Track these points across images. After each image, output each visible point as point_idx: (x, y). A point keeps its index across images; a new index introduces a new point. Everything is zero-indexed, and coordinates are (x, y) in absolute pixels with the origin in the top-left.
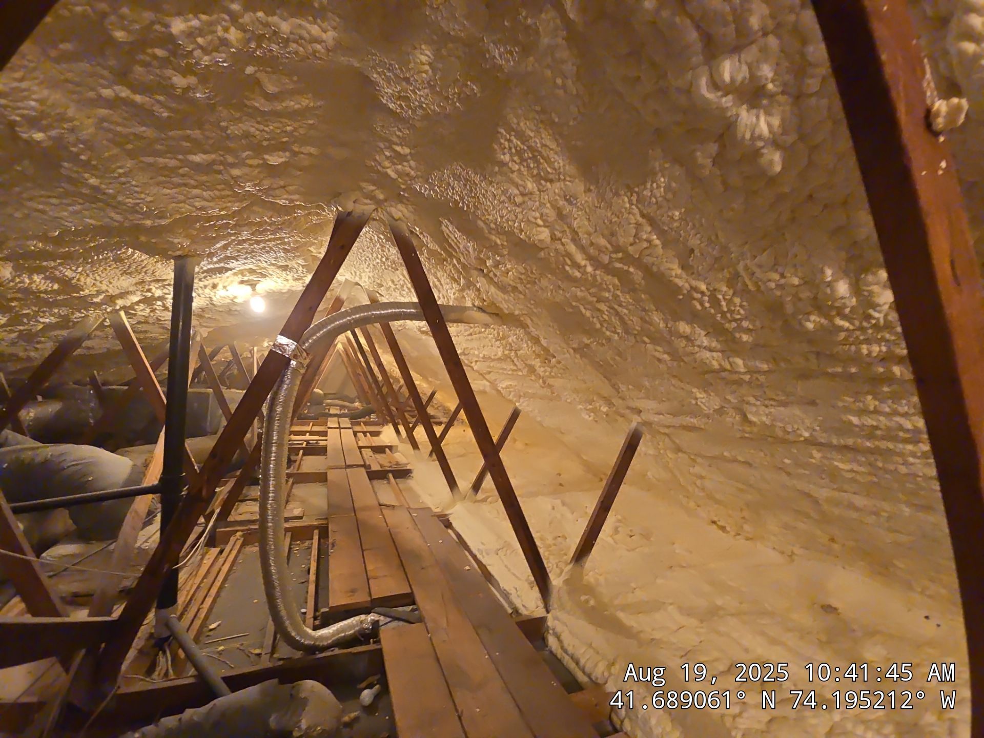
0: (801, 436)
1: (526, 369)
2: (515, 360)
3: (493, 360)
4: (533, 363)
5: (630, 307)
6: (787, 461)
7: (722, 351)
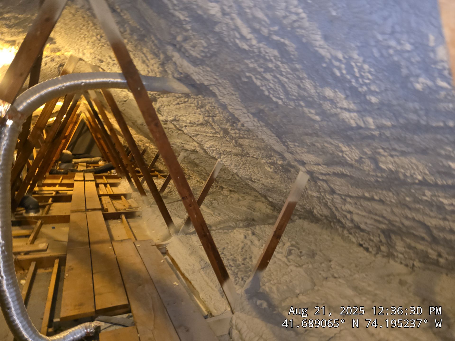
0: (416, 179)
1: (222, 132)
2: (213, 124)
3: (198, 125)
4: (226, 127)
5: (289, 76)
6: (408, 199)
7: (358, 112)
